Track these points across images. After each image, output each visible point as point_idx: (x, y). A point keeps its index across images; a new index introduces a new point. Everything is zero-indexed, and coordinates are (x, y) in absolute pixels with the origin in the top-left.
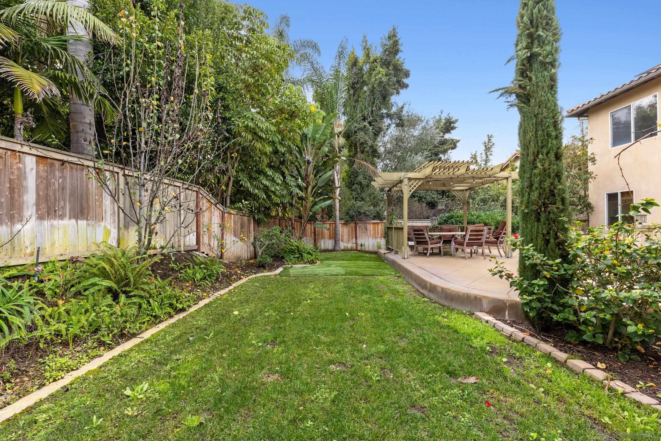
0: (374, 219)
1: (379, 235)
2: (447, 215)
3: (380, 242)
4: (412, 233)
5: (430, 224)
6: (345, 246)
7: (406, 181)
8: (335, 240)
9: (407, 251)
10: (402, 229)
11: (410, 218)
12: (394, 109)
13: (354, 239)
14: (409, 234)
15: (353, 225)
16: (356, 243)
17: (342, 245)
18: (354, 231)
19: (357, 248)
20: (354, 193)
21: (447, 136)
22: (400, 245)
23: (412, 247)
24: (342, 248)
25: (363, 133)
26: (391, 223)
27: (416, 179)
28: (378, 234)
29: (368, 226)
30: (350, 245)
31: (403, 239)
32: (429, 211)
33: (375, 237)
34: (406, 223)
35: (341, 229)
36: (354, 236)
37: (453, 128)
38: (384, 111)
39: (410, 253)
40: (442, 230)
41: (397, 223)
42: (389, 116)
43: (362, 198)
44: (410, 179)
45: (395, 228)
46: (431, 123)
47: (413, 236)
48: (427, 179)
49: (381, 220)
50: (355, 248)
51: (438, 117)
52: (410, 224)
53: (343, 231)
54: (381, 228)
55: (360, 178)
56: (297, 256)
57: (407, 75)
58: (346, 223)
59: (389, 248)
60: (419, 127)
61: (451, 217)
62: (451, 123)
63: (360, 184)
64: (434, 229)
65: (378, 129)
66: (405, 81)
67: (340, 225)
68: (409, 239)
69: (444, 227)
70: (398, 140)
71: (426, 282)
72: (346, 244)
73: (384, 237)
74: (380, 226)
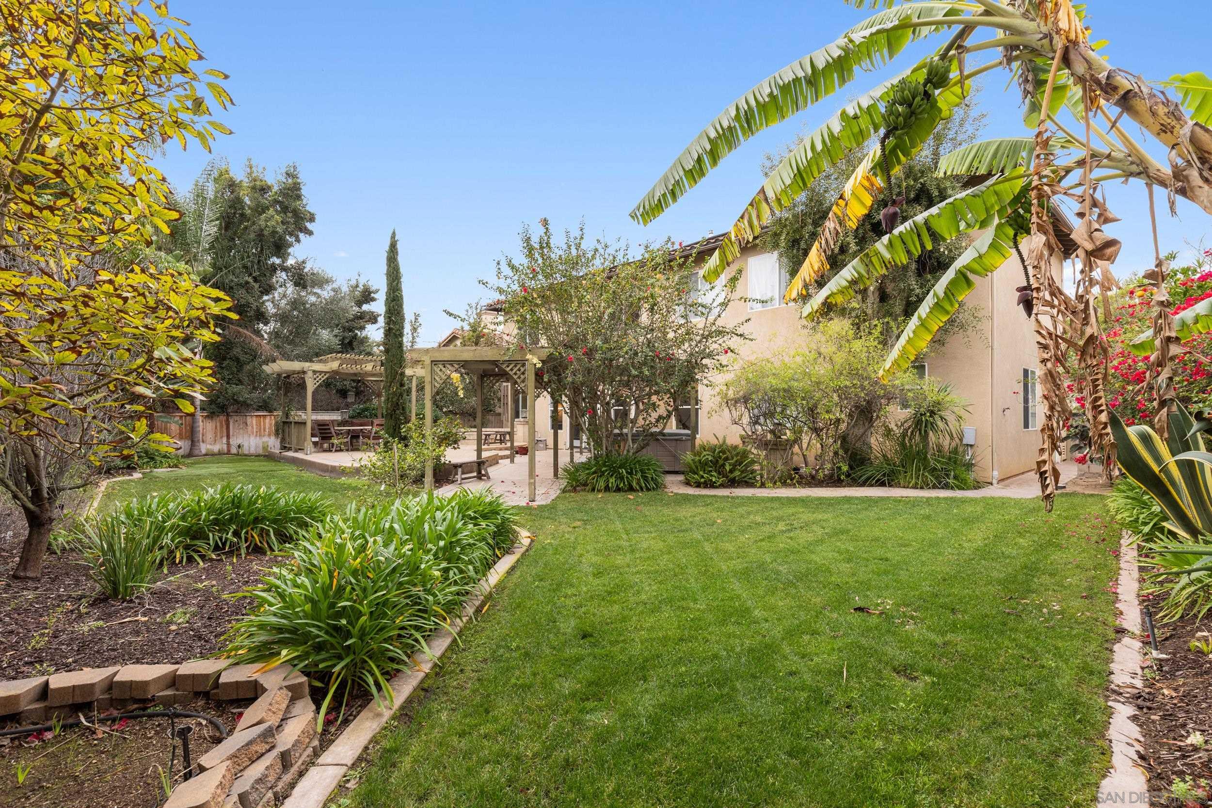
0: (258, 410)
1: (267, 433)
2: (361, 406)
3: (267, 442)
4: (316, 427)
5: (340, 418)
6: (208, 450)
7: (310, 374)
8: (193, 441)
9: (309, 446)
10: (305, 423)
11: (314, 409)
12: (291, 262)
13: (225, 440)
14: (313, 429)
15: (223, 418)
16: (228, 444)
17: (204, 448)
18: (225, 427)
19: (229, 450)
20: (226, 373)
21: (365, 307)
22: (301, 440)
23: (315, 444)
24: (204, 451)
25: (244, 291)
26: (287, 416)
27: (321, 372)
28: (264, 430)
29: (249, 420)
30: (216, 448)
31: (306, 434)
32: (340, 401)
33: (260, 434)
34: (310, 416)
35: (201, 424)
36: (225, 434)
37: (373, 300)
38: (277, 261)
39: (313, 450)
40: (353, 425)
41: (298, 415)
42: (285, 269)
43: (239, 380)
44: (315, 372)
45: (296, 423)
46: (345, 289)
47: (317, 432)
48: (335, 372)
49: (270, 411)
50: (226, 451)
51: (353, 282)
52: (314, 417)
53: (206, 428)
54: (269, 422)
55: (237, 351)
56: (145, 460)
57: (312, 219)
58: (211, 416)
59: (285, 447)
60: (328, 288)
61: (366, 409)
62: (370, 293)
63: (238, 360)
64: (343, 423)
65: (266, 287)
66: (309, 225)
67: (201, 419)
68: (313, 435)
69: (354, 421)
70: (295, 304)
71: (327, 466)
72: (209, 447)
73: (277, 434)
74: (268, 420)
